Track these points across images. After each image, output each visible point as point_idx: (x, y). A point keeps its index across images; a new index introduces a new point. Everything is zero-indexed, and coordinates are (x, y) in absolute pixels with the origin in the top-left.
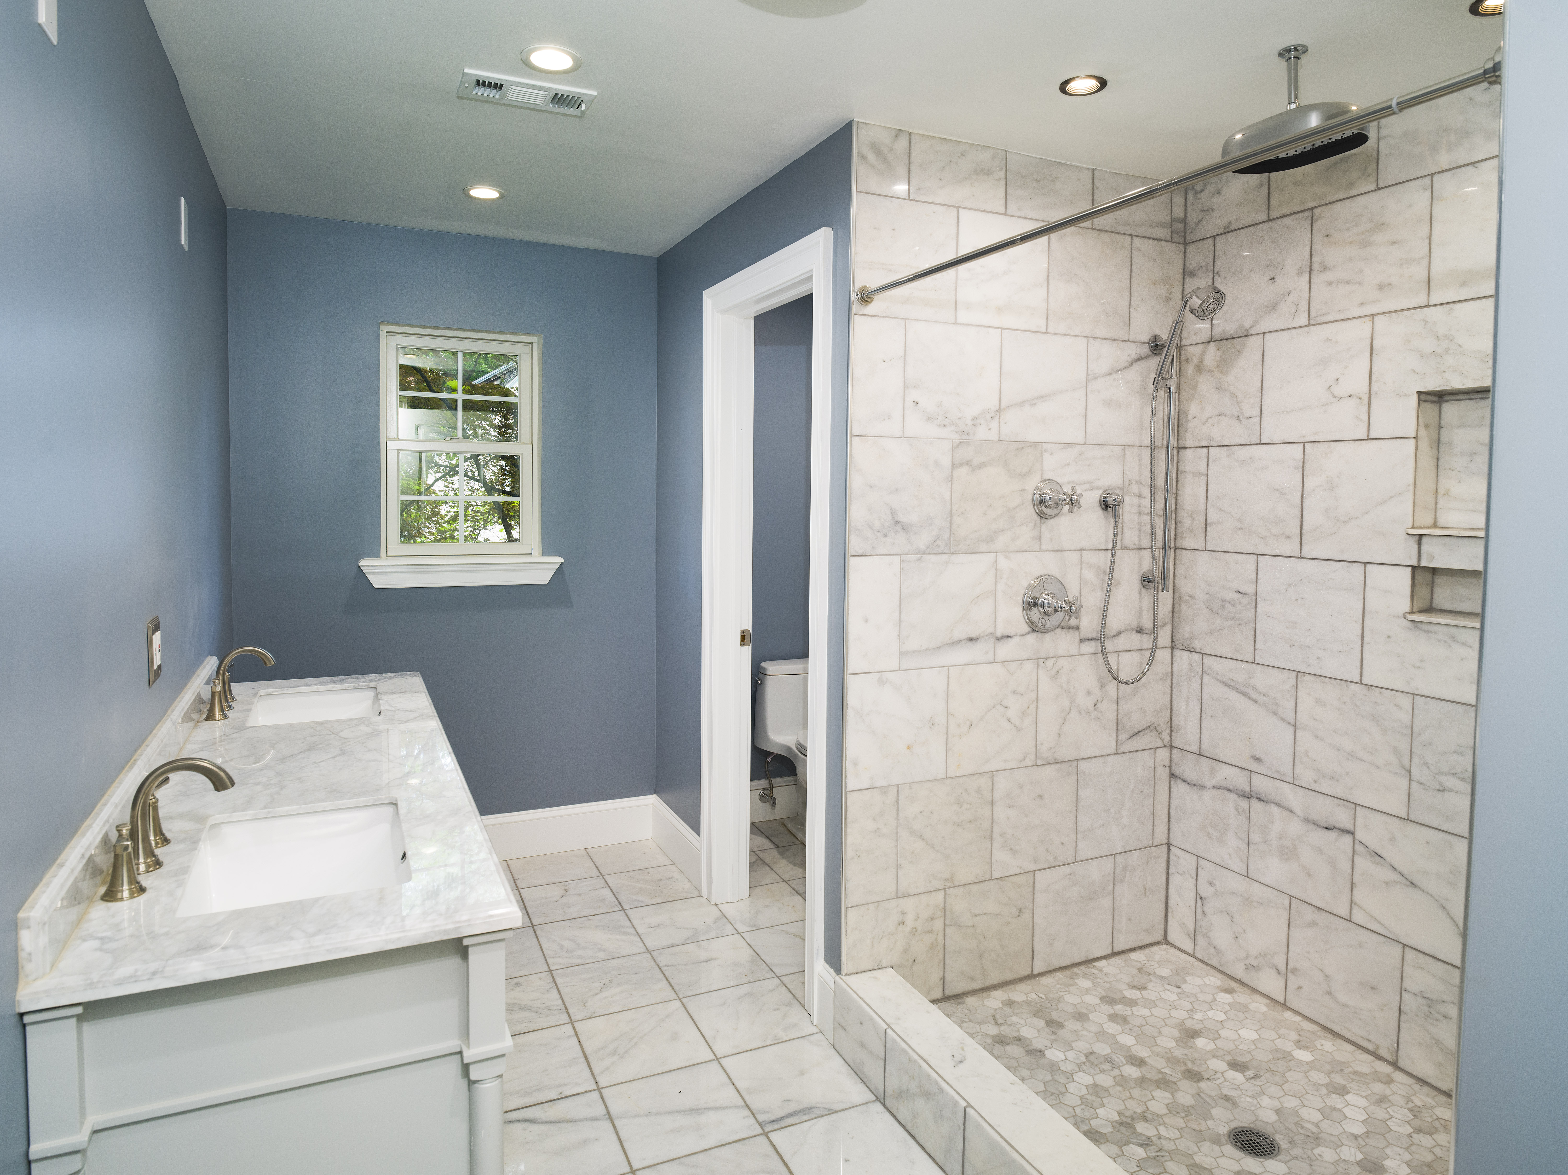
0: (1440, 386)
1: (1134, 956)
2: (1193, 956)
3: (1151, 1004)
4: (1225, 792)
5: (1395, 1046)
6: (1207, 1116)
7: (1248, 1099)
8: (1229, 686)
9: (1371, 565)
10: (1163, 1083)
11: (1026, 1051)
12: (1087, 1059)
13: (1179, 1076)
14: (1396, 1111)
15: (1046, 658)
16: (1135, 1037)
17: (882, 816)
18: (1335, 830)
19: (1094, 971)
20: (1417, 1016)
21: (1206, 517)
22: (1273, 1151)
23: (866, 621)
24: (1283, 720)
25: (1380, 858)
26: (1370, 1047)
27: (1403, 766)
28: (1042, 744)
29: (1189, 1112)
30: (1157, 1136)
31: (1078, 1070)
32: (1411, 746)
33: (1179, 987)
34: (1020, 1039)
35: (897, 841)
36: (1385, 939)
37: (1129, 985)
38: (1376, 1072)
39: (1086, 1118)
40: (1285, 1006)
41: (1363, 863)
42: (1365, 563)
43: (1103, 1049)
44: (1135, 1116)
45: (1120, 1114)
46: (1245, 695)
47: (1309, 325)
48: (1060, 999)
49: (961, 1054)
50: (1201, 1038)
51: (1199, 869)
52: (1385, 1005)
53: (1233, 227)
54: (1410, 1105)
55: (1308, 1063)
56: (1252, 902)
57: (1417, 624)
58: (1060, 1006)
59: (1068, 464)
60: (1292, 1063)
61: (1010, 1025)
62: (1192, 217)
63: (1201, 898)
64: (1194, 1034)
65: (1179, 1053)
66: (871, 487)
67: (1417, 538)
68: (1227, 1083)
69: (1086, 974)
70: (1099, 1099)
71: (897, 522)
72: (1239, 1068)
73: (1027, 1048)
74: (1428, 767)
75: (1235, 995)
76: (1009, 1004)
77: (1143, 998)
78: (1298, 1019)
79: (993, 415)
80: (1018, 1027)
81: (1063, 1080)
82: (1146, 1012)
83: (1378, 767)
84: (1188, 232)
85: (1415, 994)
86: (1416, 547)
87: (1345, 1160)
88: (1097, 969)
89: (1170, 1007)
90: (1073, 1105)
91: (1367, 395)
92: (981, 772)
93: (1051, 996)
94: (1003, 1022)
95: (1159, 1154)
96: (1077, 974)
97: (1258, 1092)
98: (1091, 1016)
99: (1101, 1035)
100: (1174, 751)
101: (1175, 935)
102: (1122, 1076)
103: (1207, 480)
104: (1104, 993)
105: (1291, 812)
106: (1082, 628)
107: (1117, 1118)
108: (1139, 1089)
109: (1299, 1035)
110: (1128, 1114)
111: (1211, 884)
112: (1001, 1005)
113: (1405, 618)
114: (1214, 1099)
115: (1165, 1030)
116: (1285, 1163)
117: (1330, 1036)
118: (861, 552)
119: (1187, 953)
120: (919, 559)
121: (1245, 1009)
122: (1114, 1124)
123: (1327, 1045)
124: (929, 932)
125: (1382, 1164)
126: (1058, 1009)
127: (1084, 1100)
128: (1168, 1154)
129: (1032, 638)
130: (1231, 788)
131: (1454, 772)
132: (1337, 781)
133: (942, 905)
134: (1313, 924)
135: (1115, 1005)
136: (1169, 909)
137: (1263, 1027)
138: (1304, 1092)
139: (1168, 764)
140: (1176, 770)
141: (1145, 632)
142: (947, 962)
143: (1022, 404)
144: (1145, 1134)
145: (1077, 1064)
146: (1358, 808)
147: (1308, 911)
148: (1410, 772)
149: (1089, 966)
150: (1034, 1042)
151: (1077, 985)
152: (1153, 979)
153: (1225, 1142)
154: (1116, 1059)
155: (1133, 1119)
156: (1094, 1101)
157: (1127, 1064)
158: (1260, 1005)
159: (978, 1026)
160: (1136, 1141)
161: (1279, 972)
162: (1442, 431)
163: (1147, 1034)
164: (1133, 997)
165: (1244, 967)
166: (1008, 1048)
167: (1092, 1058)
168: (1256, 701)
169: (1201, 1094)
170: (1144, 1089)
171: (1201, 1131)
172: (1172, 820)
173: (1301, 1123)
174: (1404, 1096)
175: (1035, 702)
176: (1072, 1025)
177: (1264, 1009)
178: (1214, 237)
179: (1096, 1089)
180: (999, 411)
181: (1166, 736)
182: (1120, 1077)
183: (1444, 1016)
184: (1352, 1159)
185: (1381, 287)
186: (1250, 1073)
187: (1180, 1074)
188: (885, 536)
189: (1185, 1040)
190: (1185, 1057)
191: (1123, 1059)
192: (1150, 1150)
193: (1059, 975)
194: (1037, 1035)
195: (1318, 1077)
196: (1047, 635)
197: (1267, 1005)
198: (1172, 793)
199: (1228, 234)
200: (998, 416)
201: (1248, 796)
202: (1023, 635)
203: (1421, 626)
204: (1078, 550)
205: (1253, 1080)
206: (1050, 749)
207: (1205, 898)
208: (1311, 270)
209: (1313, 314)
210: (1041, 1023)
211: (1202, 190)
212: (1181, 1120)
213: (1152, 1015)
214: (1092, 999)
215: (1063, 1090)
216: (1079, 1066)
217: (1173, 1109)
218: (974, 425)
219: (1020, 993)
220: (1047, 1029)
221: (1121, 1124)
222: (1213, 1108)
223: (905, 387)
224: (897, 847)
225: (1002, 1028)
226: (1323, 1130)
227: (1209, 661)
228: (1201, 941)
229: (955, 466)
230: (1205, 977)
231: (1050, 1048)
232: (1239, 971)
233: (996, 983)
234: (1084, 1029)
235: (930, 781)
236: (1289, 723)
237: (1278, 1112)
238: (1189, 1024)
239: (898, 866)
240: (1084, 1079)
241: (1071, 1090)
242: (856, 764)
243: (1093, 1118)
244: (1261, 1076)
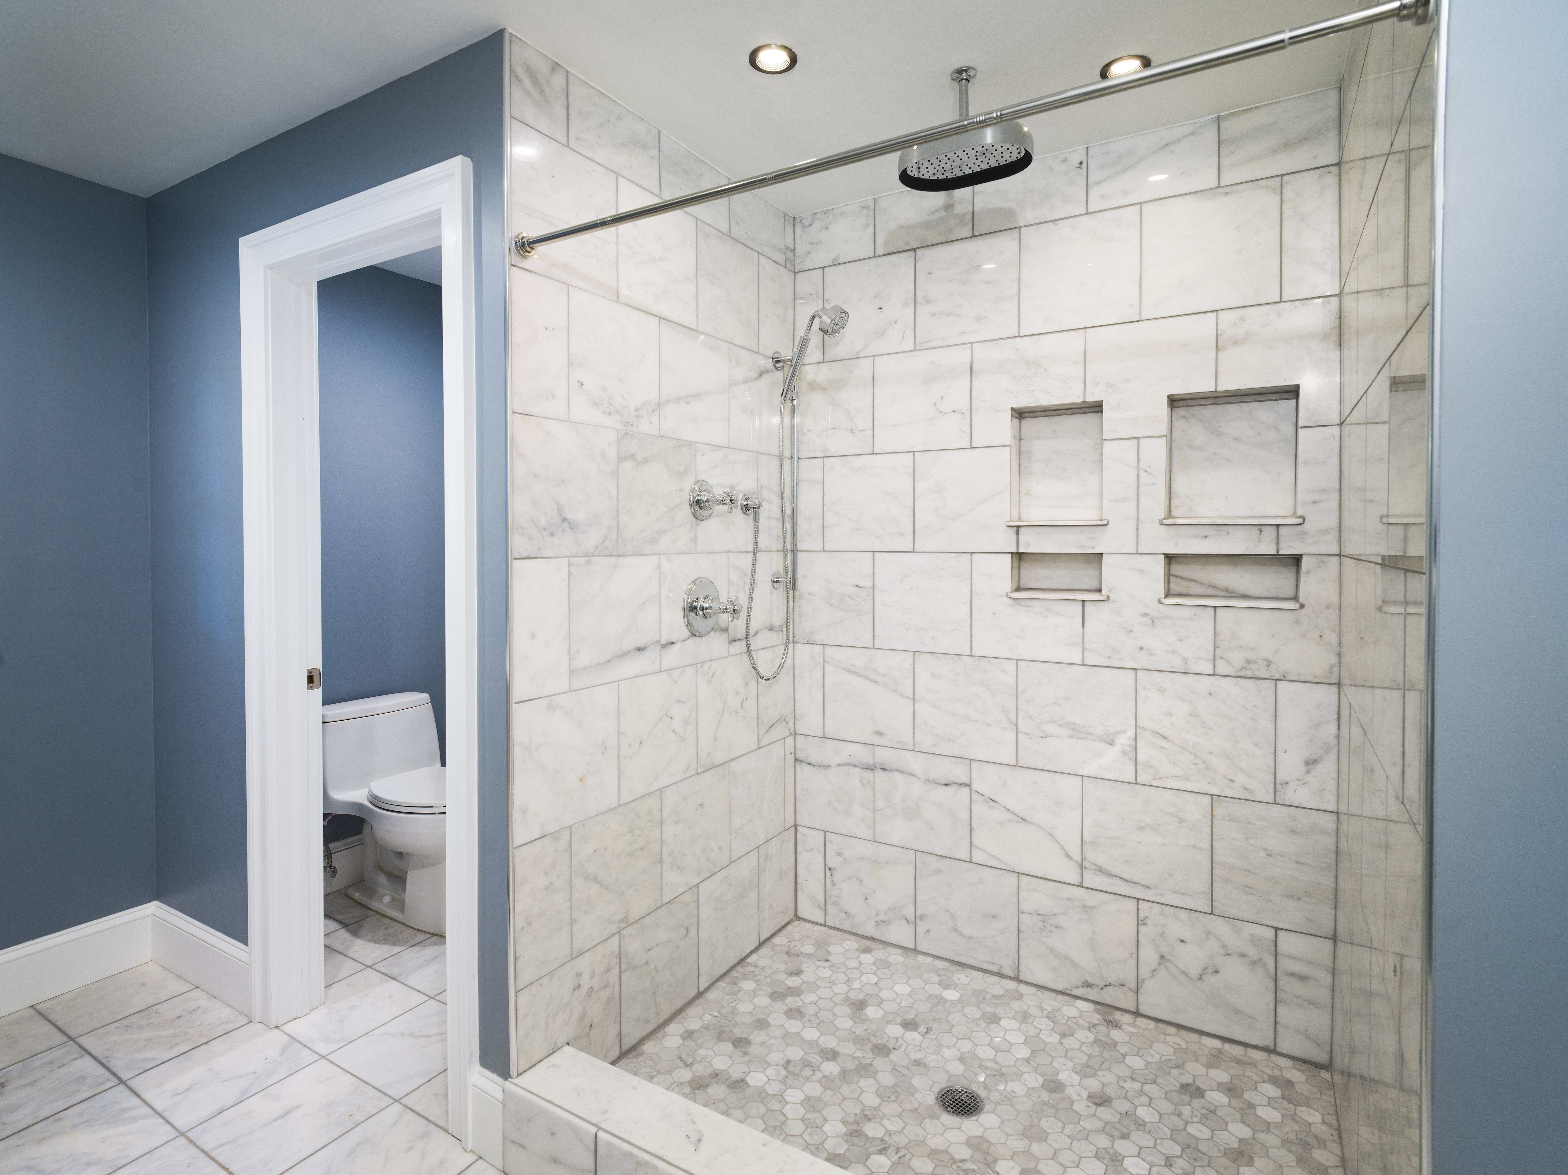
0: (1030, 403)
1: (777, 940)
2: (825, 925)
3: (814, 987)
4: (850, 767)
5: (1017, 962)
6: (912, 1091)
7: (934, 1057)
8: (850, 671)
9: (976, 554)
10: (864, 1069)
11: (729, 1087)
12: (788, 1071)
13: (871, 1055)
14: (1039, 1022)
15: (703, 663)
16: (816, 1027)
17: (554, 867)
18: (953, 785)
19: (751, 969)
20: (1033, 932)
21: (823, 520)
22: (978, 1104)
23: (533, 637)
24: (903, 695)
25: (994, 803)
26: (995, 969)
27: (1011, 721)
28: (702, 751)
29: (896, 1092)
30: (887, 1134)
31: (784, 1088)
32: (1017, 703)
33: (827, 961)
34: (717, 1075)
35: (571, 892)
36: (1002, 872)
37: (787, 973)
38: (1007, 991)
39: (818, 1143)
40: (915, 951)
41: (980, 809)
42: (972, 553)
43: (795, 1053)
44: (858, 1119)
45: (844, 1123)
46: (866, 677)
47: (915, 350)
48: (734, 1012)
49: (695, 1130)
50: (869, 1007)
51: (827, 843)
52: (1005, 929)
53: (840, 261)
54: (1045, 1013)
55: (958, 1001)
56: (879, 863)
57: (1017, 601)
58: (738, 1019)
59: (717, 467)
60: (947, 1005)
61: (700, 1062)
62: (801, 250)
63: (830, 869)
64: (860, 1006)
65: (859, 1030)
66: (535, 476)
67: (1015, 529)
68: (910, 1047)
69: (745, 975)
70: (818, 1114)
71: (564, 520)
72: (912, 1027)
73: (728, 1082)
74: (1032, 719)
75: (874, 953)
76: (689, 1036)
77: (804, 983)
78: (929, 960)
79: (654, 408)
80: (708, 1060)
81: (776, 1106)
82: (812, 997)
83: (989, 725)
84: (797, 262)
85: (1030, 913)
86: (1015, 536)
87: (1032, 1088)
88: (752, 966)
89: (831, 984)
90: (799, 1133)
91: (969, 411)
92: (651, 791)
93: (725, 1011)
94: (692, 1060)
95: (900, 1154)
96: (737, 978)
97: (937, 1046)
98: (770, 1020)
99: (788, 1038)
100: (798, 737)
101: (806, 909)
102: (825, 1076)
103: (823, 487)
104: (770, 990)
105: (913, 775)
106: (730, 630)
107: (844, 1130)
108: (845, 1085)
109: (939, 975)
110: (851, 1119)
111: (839, 854)
112: (681, 1041)
113: (1007, 597)
114: (908, 1069)
115: (838, 1010)
116: (993, 1113)
117: (960, 968)
118: (525, 554)
119: (818, 924)
120: (588, 562)
121: (887, 965)
122: (846, 1138)
123: (962, 977)
124: (605, 987)
125: (1059, 1080)
126: (737, 1024)
127: (806, 1122)
128: (906, 1151)
129: (692, 641)
130: (856, 763)
131: (1054, 721)
132: (954, 742)
133: (617, 951)
134: (938, 871)
135: (785, 999)
136: (799, 886)
137: (909, 978)
138: (970, 1032)
139: (793, 751)
140: (800, 755)
141: (776, 629)
142: (623, 1013)
143: (678, 400)
144: (876, 1136)
145: (781, 1081)
146: (973, 762)
147: (932, 862)
148: (1017, 725)
149: (744, 964)
150: (731, 1071)
151: (743, 990)
152: (803, 959)
153: (939, 1112)
154: (812, 1060)
155: (858, 1124)
156: (815, 1119)
157: (823, 1061)
158: (896, 957)
159: (669, 1076)
160: (873, 1149)
161: (908, 922)
162: (1022, 442)
163: (825, 1021)
164: (796, 985)
165: (875, 924)
166: (710, 1090)
167: (791, 1068)
168: (876, 682)
169: (896, 1068)
170: (850, 1083)
171: (916, 1110)
172: (798, 802)
173: (983, 1064)
174: (1037, 1006)
175: (696, 709)
176: (757, 1037)
177: (901, 959)
178: (823, 268)
179: (810, 1103)
180: (659, 404)
181: (791, 725)
182: (824, 1079)
183: (1057, 927)
184: (1037, 1085)
185: (978, 319)
186: (922, 1029)
187: (871, 1053)
188: (552, 535)
189: (858, 1015)
190: (866, 1033)
191: (818, 1057)
192: (890, 1154)
193: (721, 984)
194: (731, 1062)
195: (973, 1012)
196: (704, 639)
197: (901, 955)
198: (797, 777)
199: (837, 267)
200: (658, 410)
201: (872, 768)
202: (684, 641)
203: (1020, 601)
204: (724, 552)
205: (927, 1034)
206: (709, 754)
207: (834, 869)
208: (915, 303)
209: (918, 340)
210: (728, 1047)
211: (810, 225)
212: (895, 1105)
213: (820, 998)
214: (763, 1001)
215: (782, 1118)
216: (783, 1082)
217: (883, 1094)
218: (637, 416)
219: (694, 1019)
220: (736, 1051)
221: (851, 1135)
222: (911, 1078)
223: (570, 364)
224: (571, 899)
225: (694, 1068)
226: (1002, 1064)
227: (830, 651)
228: (831, 909)
229: (621, 459)
230: (842, 943)
231: (749, 1072)
232: (869, 929)
233: (668, 1016)
234: (771, 1037)
235: (603, 813)
236: (909, 698)
237: (961, 1059)
238: (853, 995)
239: (573, 921)
240: (794, 1096)
241: (789, 1115)
242: (524, 812)
243: (824, 1141)
244: (932, 1028)
